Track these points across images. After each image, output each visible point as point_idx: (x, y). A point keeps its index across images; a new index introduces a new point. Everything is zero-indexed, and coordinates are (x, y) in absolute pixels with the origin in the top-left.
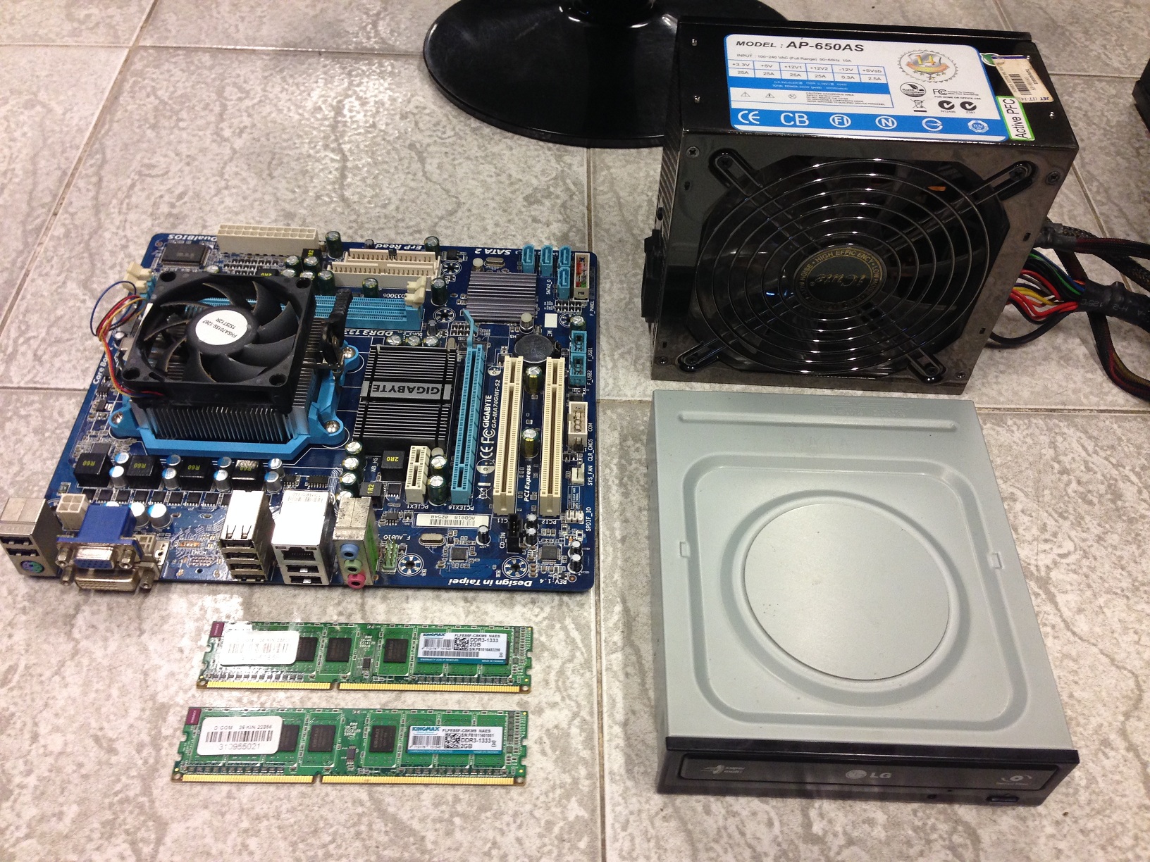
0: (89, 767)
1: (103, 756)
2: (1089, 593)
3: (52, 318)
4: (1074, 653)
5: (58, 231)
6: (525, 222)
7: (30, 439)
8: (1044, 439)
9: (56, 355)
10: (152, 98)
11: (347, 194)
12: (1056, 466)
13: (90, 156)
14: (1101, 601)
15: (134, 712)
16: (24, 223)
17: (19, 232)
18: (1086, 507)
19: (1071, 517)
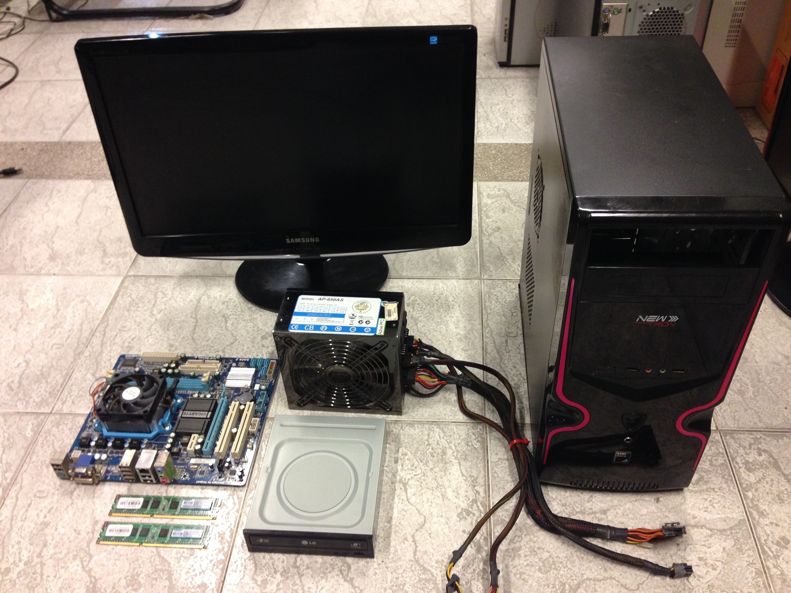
0: (72, 539)
1: (76, 535)
2: (420, 488)
3: (80, 387)
4: (406, 509)
5: (87, 354)
6: (259, 347)
7: (67, 432)
8: (426, 433)
9: (80, 401)
10: (129, 298)
11: (195, 336)
12: (427, 443)
13: (103, 323)
14: (423, 491)
15: (88, 522)
16: (75, 351)
17: (73, 354)
18: (431, 458)
19: (424, 462)
